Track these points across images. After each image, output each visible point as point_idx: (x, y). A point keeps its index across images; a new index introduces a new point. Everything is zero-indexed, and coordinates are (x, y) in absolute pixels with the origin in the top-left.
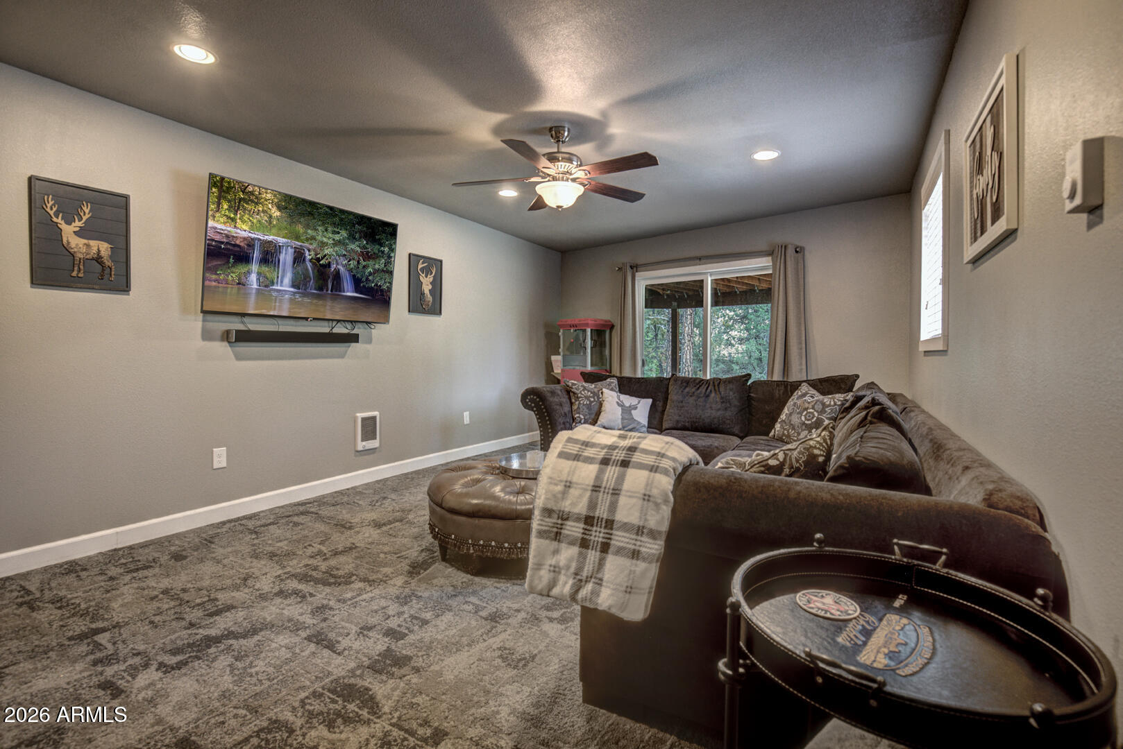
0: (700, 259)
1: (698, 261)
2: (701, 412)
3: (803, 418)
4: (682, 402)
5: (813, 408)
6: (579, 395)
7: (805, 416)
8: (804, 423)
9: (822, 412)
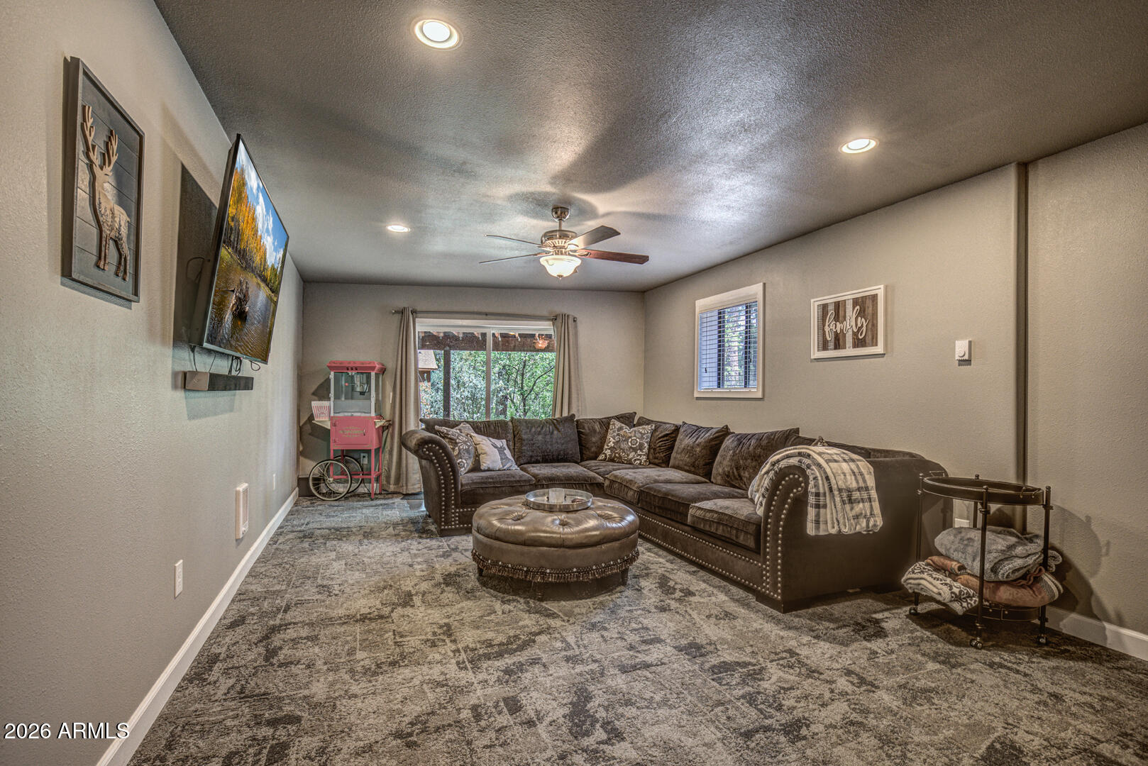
0: (486, 315)
1: (484, 316)
2: (550, 447)
3: (630, 444)
4: (532, 440)
5: (635, 436)
6: (457, 441)
7: (631, 442)
8: (631, 447)
9: (642, 438)
